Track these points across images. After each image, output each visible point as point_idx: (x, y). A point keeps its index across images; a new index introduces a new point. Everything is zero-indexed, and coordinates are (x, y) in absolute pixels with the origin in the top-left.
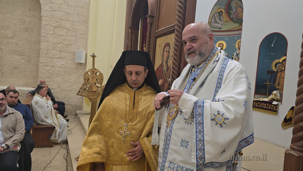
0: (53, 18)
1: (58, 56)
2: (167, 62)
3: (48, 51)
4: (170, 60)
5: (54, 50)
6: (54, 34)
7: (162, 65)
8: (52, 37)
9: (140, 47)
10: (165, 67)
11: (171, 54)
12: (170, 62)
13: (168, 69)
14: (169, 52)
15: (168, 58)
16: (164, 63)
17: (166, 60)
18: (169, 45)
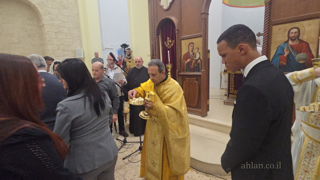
0: (53, 26)
1: (63, 54)
2: (192, 51)
3: (54, 51)
4: (195, 50)
5: (59, 50)
6: (56, 38)
7: (188, 52)
8: (55, 41)
9: (161, 44)
10: (191, 53)
11: (195, 47)
12: (195, 51)
13: (193, 54)
14: (193, 46)
15: (193, 49)
16: (190, 52)
17: (192, 50)
18: (193, 43)
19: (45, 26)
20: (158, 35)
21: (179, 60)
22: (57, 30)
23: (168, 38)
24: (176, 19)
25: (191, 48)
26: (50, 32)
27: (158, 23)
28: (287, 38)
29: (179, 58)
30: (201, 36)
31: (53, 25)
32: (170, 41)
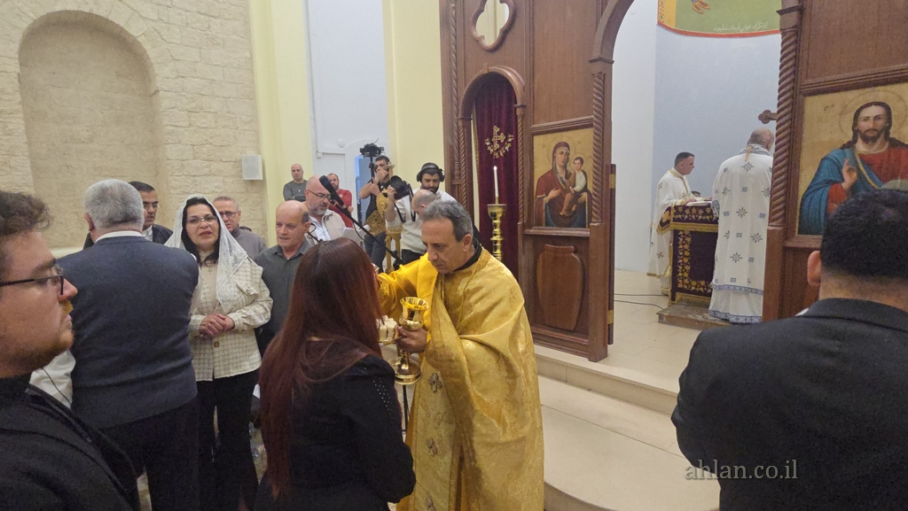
0: (183, 94)
1: (206, 170)
2: (565, 167)
3: (184, 163)
4: (572, 165)
5: (195, 159)
6: (190, 125)
7: (553, 171)
8: (187, 134)
9: (476, 146)
10: (561, 174)
11: (572, 156)
12: (572, 167)
13: (567, 176)
14: (568, 154)
15: (566, 161)
16: (559, 169)
17: (562, 164)
18: (566, 145)
19: (161, 92)
20: (466, 119)
21: (526, 194)
22: (193, 105)
23: (496, 129)
24: (517, 74)
25: (560, 158)
26: (176, 110)
27: (467, 87)
28: (851, 134)
29: (526, 185)
30: (591, 126)
31: (183, 90)
32: (502, 137)
